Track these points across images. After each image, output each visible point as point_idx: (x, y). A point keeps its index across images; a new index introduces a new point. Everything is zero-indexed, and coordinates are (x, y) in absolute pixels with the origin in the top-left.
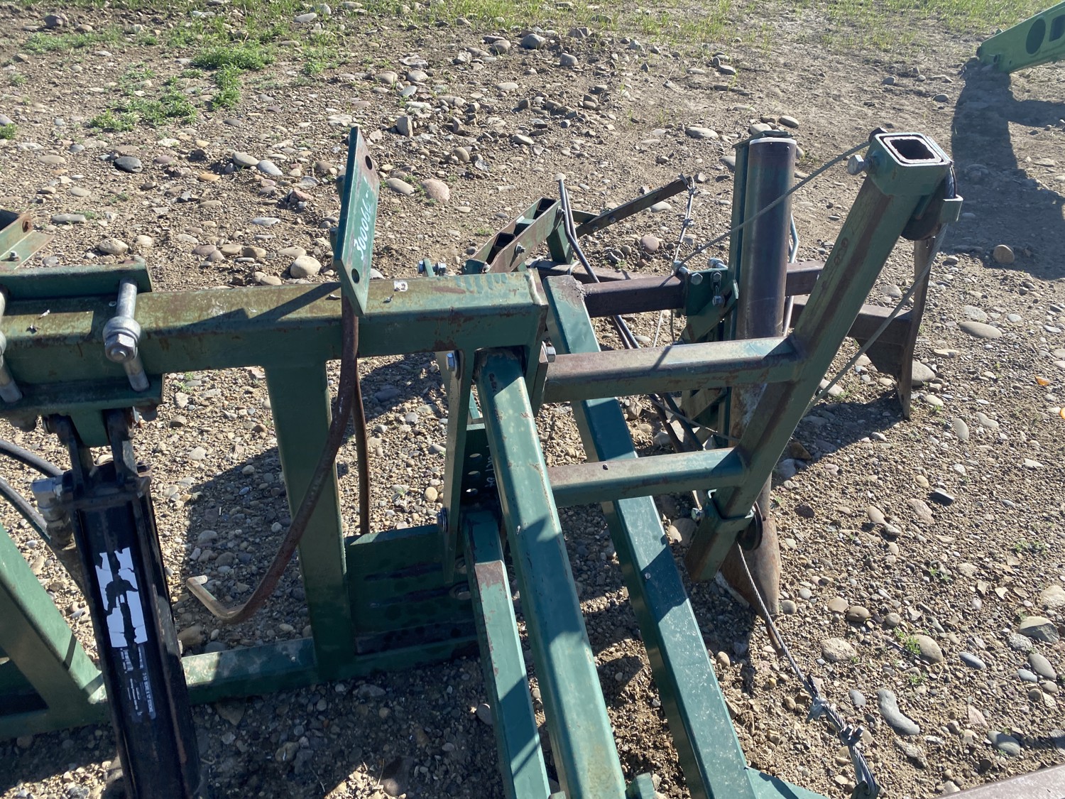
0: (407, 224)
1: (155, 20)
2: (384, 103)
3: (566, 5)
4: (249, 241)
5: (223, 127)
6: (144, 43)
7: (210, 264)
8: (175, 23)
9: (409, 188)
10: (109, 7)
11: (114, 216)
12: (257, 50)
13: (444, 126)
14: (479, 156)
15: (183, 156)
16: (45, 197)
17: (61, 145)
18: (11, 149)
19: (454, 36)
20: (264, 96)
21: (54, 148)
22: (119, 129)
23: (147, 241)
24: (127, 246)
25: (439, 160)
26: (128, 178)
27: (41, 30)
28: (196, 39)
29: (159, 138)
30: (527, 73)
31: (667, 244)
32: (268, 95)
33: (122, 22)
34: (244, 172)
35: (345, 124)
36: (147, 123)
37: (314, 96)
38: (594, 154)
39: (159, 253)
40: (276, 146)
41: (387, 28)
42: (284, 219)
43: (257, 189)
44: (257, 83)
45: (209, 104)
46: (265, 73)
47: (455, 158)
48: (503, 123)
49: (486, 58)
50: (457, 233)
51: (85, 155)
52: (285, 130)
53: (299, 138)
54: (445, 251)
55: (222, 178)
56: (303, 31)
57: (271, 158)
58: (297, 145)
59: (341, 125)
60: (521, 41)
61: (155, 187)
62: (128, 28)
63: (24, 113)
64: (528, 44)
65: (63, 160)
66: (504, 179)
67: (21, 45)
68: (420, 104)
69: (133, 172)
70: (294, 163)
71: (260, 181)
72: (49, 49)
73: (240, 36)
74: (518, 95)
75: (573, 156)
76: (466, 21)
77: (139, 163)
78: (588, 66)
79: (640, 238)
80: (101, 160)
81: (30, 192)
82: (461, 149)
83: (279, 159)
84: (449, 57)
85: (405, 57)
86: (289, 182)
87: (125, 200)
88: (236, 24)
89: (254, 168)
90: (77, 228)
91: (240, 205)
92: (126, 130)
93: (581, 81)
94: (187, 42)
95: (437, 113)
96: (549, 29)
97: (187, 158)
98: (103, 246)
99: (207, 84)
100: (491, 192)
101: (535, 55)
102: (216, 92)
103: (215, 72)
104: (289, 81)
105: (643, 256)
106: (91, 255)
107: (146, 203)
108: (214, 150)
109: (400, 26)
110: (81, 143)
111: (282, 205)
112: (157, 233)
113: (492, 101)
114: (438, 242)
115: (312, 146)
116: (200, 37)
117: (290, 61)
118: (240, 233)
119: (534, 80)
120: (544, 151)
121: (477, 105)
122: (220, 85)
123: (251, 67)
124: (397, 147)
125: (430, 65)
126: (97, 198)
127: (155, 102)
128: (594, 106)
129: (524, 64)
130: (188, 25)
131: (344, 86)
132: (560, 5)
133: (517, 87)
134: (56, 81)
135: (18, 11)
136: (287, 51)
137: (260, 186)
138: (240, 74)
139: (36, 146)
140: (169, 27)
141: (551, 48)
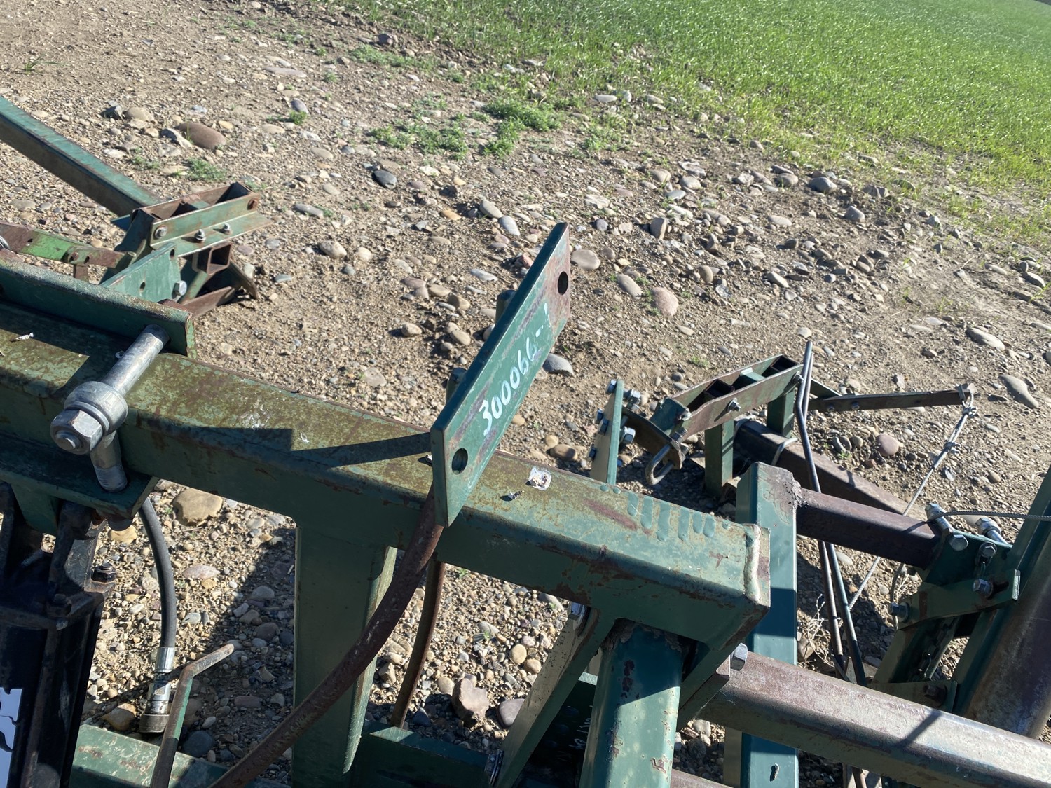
0: (619, 326)
1: (470, 63)
2: (647, 198)
3: (870, 160)
4: (459, 289)
5: (485, 173)
6: (451, 79)
7: (412, 298)
8: (487, 70)
9: (637, 290)
10: (438, 41)
11: (349, 221)
12: (548, 113)
13: (698, 240)
14: (724, 281)
15: (437, 187)
16: (299, 184)
17: (336, 143)
18: (293, 133)
19: (742, 156)
20: (535, 156)
21: (329, 144)
22: (393, 145)
23: (366, 254)
24: (345, 253)
25: (679, 271)
26: (378, 191)
27: (371, 44)
28: (498, 88)
29: (422, 164)
30: (806, 214)
31: (908, 453)
32: (539, 157)
33: (442, 57)
34: (484, 220)
35: (600, 206)
36: (419, 147)
37: (582, 171)
38: (852, 320)
39: (371, 270)
40: (525, 206)
41: (678, 129)
42: (501, 280)
43: (489, 242)
44: (534, 142)
45: (481, 148)
46: (546, 135)
47: (698, 275)
48: (762, 256)
49: (768, 187)
50: (669, 353)
51: (351, 159)
52: (540, 193)
53: (550, 206)
54: (648, 367)
55: (462, 220)
56: (598, 109)
57: (515, 216)
58: (545, 212)
59: (595, 206)
60: (810, 181)
61: (399, 207)
62: (444, 62)
63: (321, 106)
64: (817, 185)
65: (331, 156)
66: (742, 313)
67: (350, 51)
68: (683, 211)
69: (385, 187)
70: (535, 228)
71: (496, 234)
72: (370, 61)
73: (539, 97)
74: (788, 233)
75: (827, 314)
76: (760, 146)
77: (394, 181)
78: (874, 227)
79: (877, 434)
80: (363, 167)
81: (289, 175)
82: (708, 269)
83: (523, 219)
84: (730, 174)
85: (685, 160)
86: (522, 245)
87: (366, 210)
88: (539, 85)
89: (495, 220)
90: (311, 221)
91: (467, 251)
92: (398, 147)
93: (861, 240)
94: (489, 89)
95: (697, 224)
96: (843, 178)
97: (439, 190)
98: (324, 245)
99: (489, 130)
100: (722, 322)
101: (820, 199)
102: (493, 139)
103: (501, 121)
104: (564, 149)
105: (874, 456)
106: (310, 250)
107: (383, 219)
108: (466, 190)
109: (692, 131)
110: (353, 147)
111: (505, 265)
112: (378, 250)
113: (759, 231)
114: (644, 355)
115: (559, 218)
116: (502, 87)
117: (573, 132)
118: (454, 278)
119: (810, 223)
120: (797, 298)
121: (741, 229)
122: (499, 134)
123: (535, 127)
124: (642, 244)
125: (707, 176)
126: (342, 200)
127: (435, 131)
128: (868, 269)
129: (805, 204)
130: (496, 74)
131: (614, 170)
132: (864, 159)
133: (790, 224)
134: (362, 88)
135: (361, 23)
136: (574, 122)
137: (493, 239)
138: (523, 130)
139: (315, 137)
140: (479, 71)
141: (840, 197)
